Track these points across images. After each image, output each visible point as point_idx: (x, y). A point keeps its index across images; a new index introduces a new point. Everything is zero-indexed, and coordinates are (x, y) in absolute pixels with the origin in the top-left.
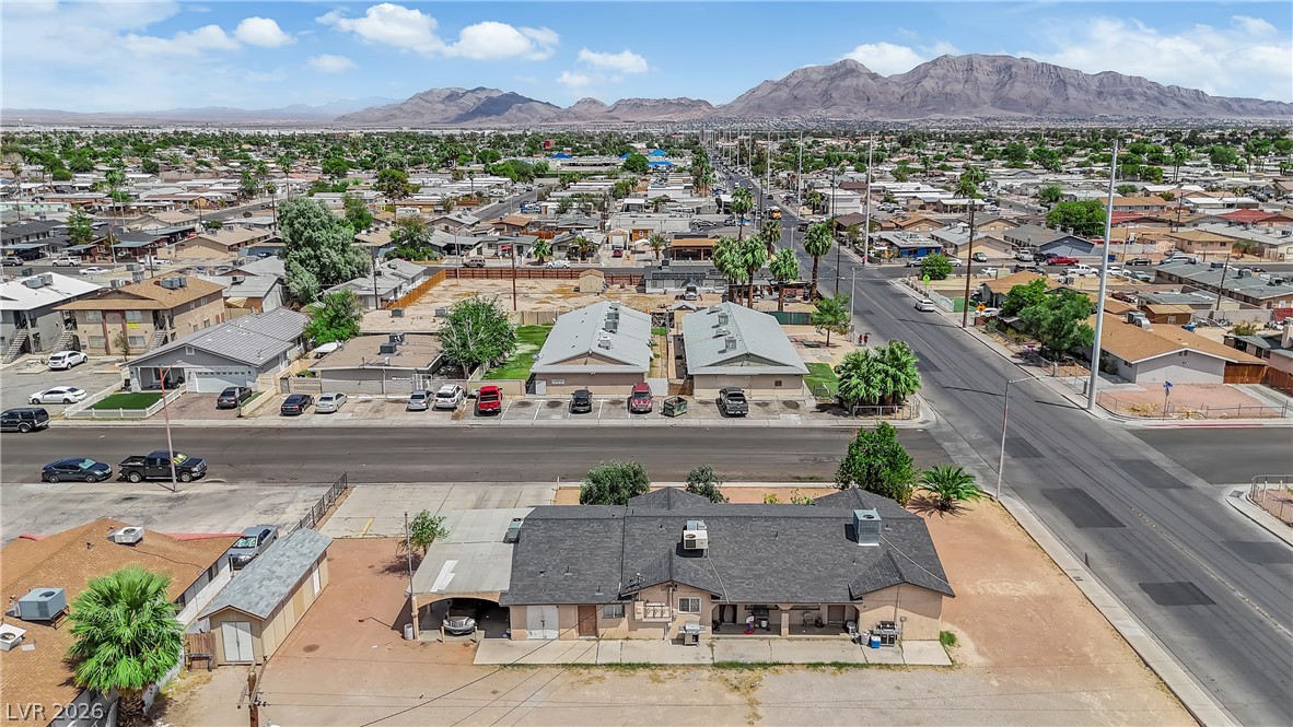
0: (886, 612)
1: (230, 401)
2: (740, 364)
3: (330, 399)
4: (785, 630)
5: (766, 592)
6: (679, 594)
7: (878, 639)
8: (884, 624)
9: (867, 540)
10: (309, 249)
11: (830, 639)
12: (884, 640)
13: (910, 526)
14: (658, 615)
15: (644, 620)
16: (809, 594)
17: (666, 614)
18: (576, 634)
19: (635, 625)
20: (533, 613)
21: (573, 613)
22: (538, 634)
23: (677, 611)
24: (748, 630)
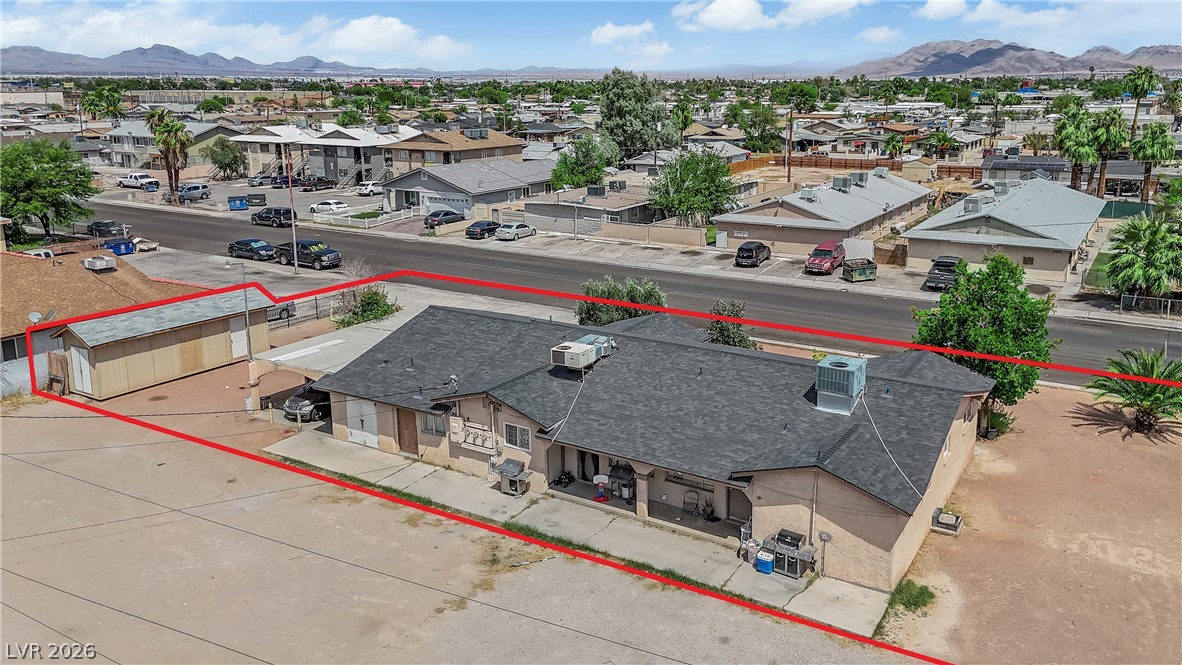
0: (795, 516)
1: (433, 221)
2: (975, 230)
3: (510, 227)
4: (642, 506)
5: (617, 439)
6: (505, 418)
7: (770, 557)
8: (783, 537)
9: (830, 402)
10: (618, 119)
11: (705, 540)
12: (779, 562)
13: (927, 399)
14: (479, 441)
15: (464, 445)
16: (674, 456)
17: (488, 444)
18: (395, 447)
19: (456, 450)
20: (353, 407)
21: (391, 417)
22: (358, 436)
23: (503, 442)
24: (604, 496)
